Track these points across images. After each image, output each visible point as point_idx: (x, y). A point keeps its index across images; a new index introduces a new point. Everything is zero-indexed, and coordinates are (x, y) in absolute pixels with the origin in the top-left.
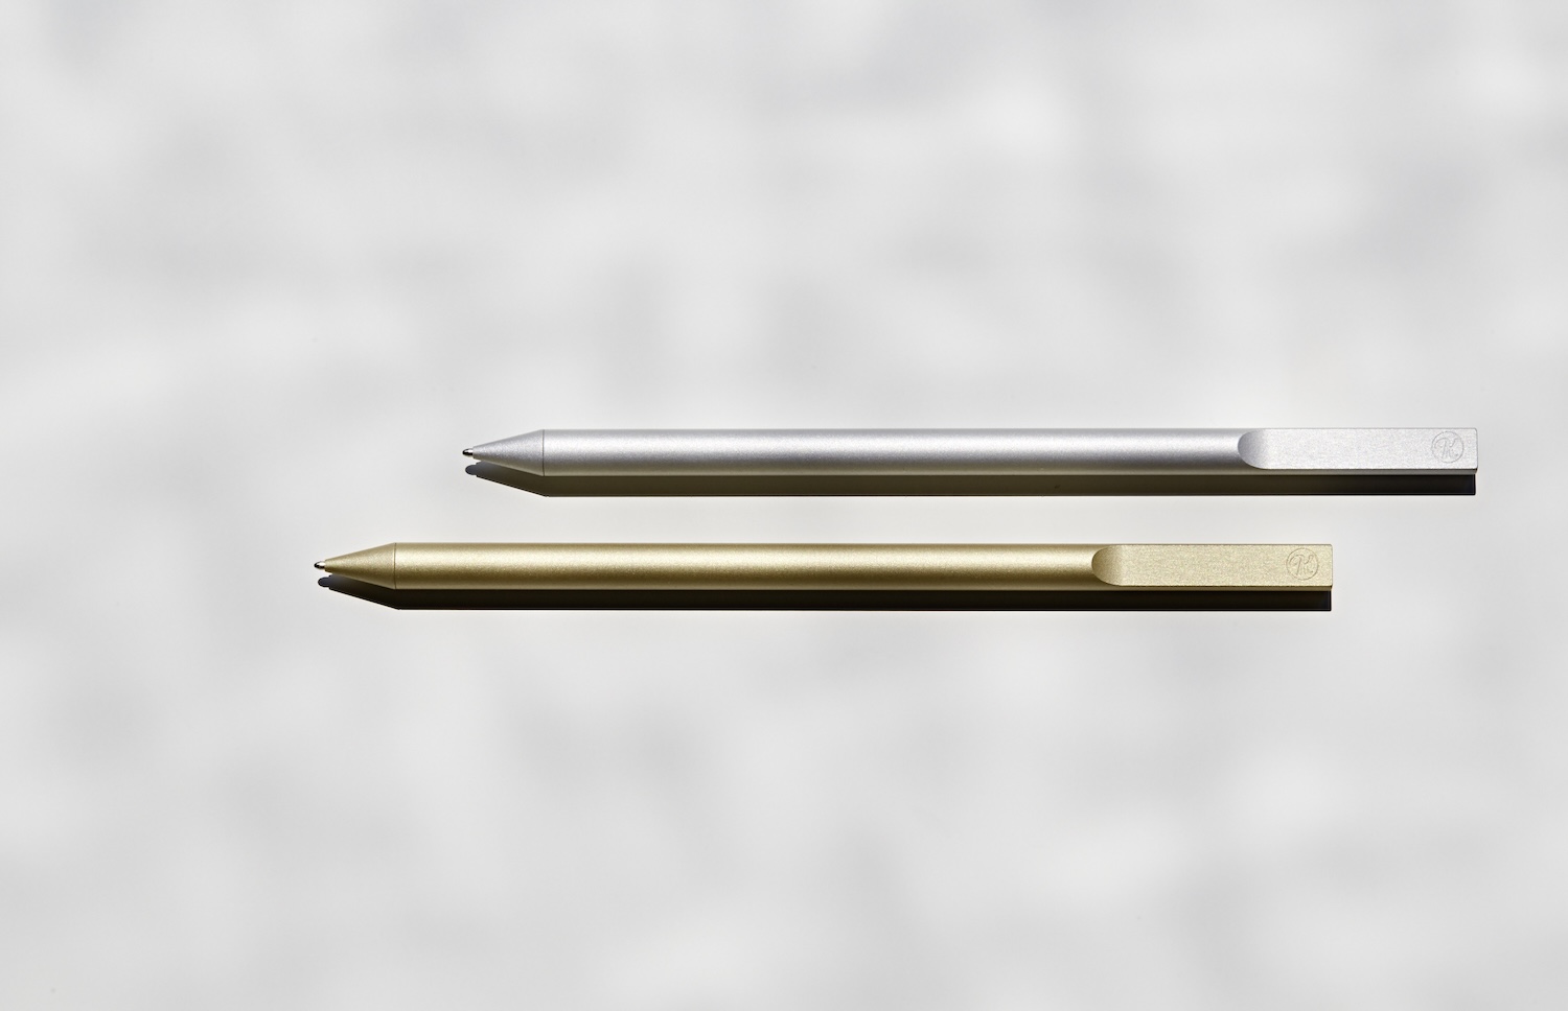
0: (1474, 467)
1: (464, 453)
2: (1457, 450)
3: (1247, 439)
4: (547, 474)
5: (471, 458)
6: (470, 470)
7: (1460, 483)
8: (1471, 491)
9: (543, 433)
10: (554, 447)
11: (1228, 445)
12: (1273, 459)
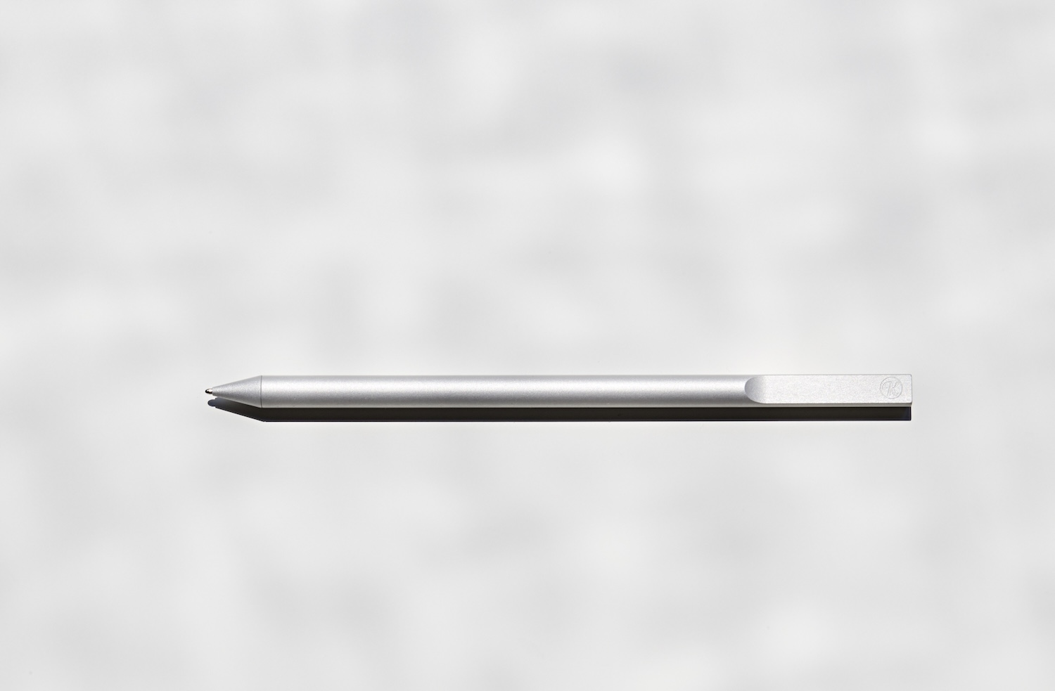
0: (909, 402)
1: (206, 392)
2: (897, 390)
3: (751, 382)
4: (264, 407)
5: (211, 395)
6: (211, 403)
7: (900, 413)
8: (908, 418)
9: (261, 378)
10: (269, 388)
11: (738, 387)
12: (770, 397)
